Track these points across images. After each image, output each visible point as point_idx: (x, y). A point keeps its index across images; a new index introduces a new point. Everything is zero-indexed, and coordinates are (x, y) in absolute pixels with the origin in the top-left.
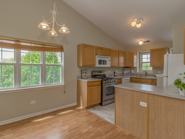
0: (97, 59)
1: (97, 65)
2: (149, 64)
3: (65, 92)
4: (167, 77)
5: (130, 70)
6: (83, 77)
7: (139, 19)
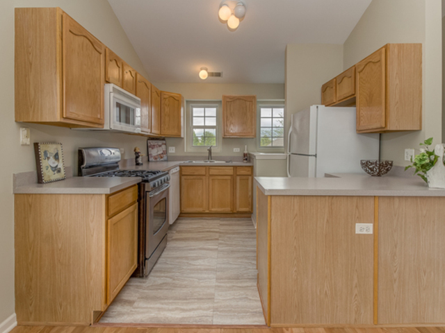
2: (213, 131)
4: (316, 156)
5: (164, 147)
6: (48, 174)
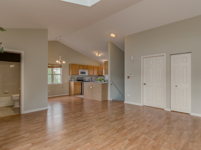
0: (80, 71)
1: (80, 74)
3: (63, 88)
6: (72, 80)
7: (99, 53)
